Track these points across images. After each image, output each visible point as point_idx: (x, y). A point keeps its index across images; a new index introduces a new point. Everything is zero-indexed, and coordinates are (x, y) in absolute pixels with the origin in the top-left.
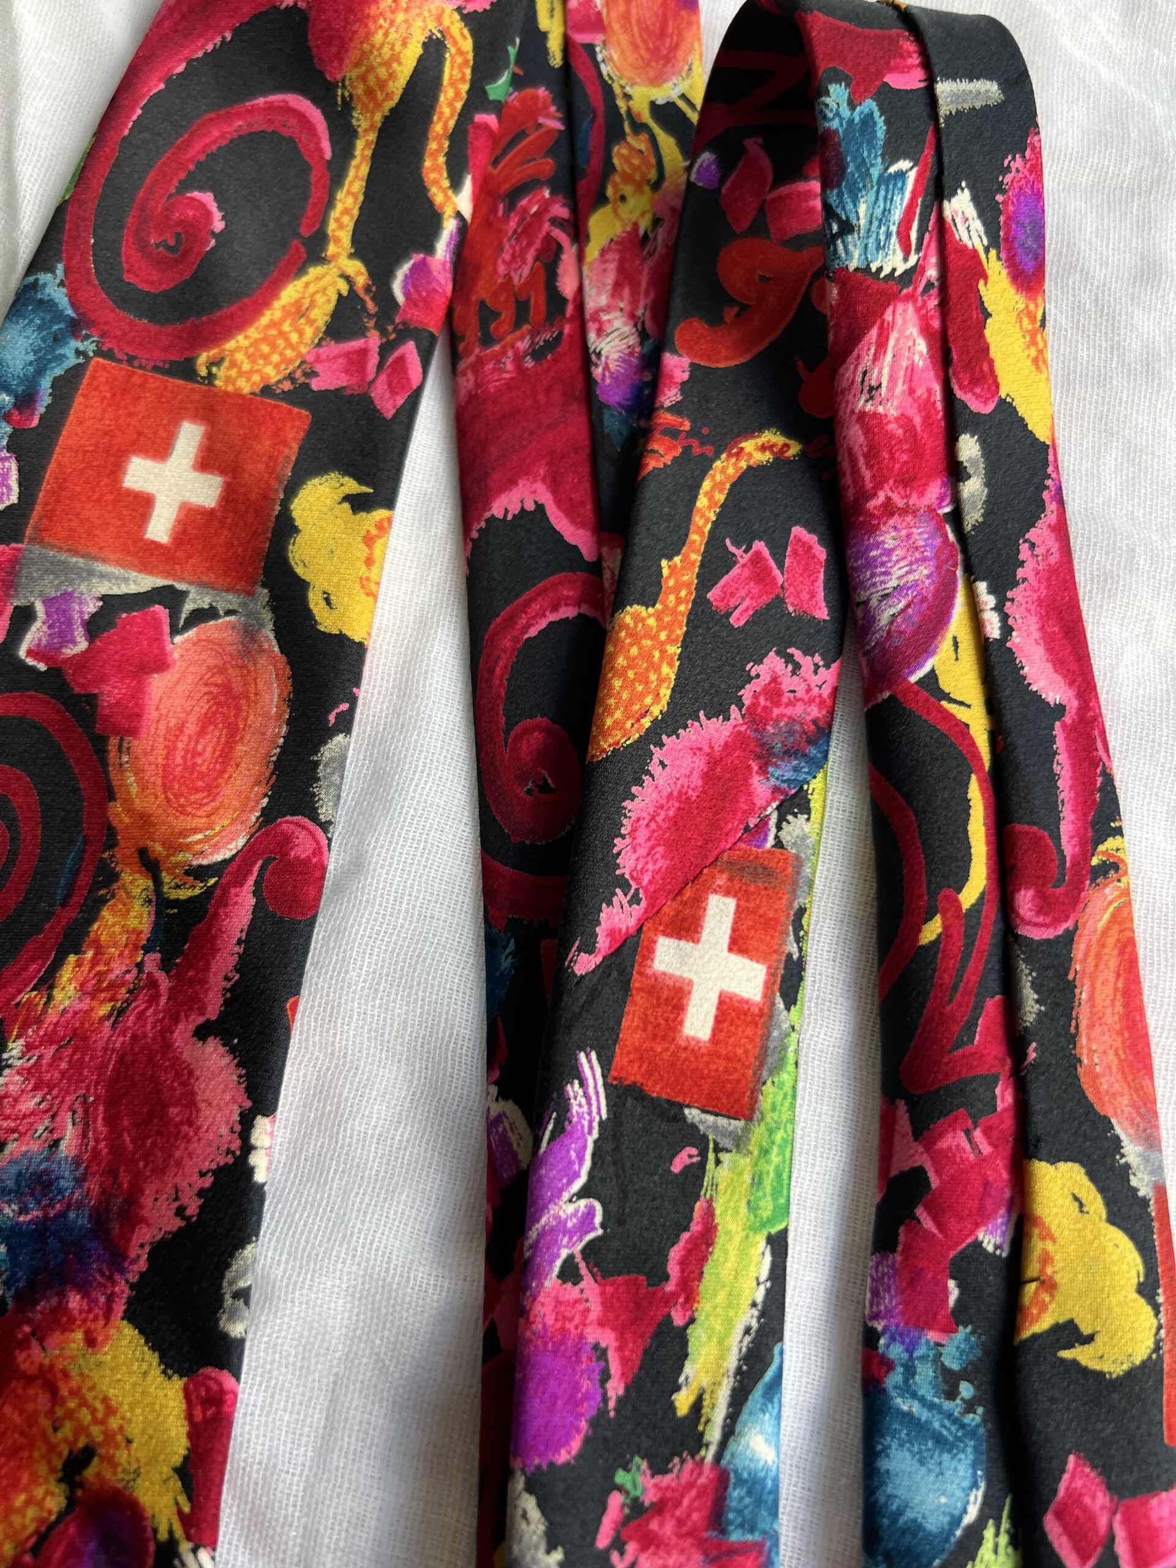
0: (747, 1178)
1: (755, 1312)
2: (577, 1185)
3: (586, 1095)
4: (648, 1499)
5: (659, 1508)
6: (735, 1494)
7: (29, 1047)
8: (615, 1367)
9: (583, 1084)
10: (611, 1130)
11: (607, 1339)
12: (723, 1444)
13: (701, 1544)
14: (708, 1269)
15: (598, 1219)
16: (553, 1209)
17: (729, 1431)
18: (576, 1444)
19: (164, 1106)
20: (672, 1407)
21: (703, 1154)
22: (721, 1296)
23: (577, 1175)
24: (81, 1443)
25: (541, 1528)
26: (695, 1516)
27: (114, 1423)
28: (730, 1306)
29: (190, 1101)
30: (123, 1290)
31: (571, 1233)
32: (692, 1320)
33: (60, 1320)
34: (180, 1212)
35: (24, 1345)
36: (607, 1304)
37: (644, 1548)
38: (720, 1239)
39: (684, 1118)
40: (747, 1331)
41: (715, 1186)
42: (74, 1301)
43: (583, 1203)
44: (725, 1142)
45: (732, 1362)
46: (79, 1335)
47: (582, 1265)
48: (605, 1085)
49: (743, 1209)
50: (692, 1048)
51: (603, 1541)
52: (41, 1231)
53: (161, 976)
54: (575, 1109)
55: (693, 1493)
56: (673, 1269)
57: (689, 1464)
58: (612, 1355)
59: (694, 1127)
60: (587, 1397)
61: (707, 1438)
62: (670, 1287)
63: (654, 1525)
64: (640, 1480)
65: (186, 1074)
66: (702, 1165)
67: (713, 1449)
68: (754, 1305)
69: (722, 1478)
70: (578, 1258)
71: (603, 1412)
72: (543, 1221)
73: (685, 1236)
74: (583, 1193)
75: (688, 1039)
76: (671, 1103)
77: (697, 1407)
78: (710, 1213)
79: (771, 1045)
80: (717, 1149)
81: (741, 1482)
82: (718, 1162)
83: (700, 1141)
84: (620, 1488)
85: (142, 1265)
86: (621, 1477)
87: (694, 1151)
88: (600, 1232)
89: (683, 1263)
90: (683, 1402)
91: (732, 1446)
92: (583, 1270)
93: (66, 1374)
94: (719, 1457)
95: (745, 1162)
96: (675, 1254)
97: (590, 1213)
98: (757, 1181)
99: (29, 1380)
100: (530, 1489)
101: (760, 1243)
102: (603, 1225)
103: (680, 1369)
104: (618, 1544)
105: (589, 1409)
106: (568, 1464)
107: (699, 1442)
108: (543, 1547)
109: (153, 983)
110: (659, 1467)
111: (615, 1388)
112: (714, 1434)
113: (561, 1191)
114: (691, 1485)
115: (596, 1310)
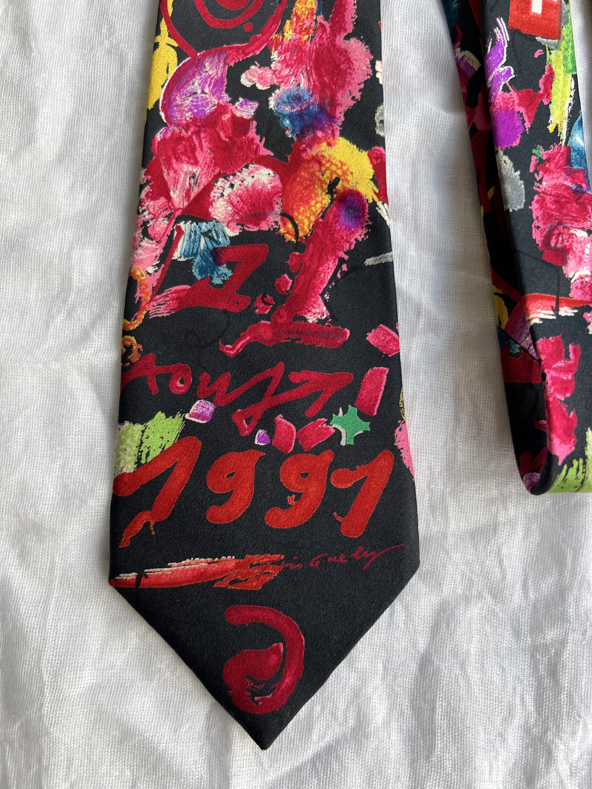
0: (562, 58)
1: (572, 99)
2: (503, 62)
3: (501, 32)
4: (544, 158)
5: (549, 160)
6: (573, 154)
7: (280, 53)
8: (526, 118)
9: (499, 28)
10: (511, 44)
11: (522, 110)
12: (567, 140)
13: (566, 171)
14: (553, 85)
15: (512, 72)
16: (496, 70)
17: (569, 135)
18: (518, 141)
19: (338, 66)
20: (548, 130)
21: (545, 51)
22: (560, 94)
23: (502, 59)
24: (334, 176)
25: (512, 165)
26: (561, 162)
27: (345, 168)
28: (563, 97)
29: (348, 60)
30: (337, 127)
31: (504, 77)
32: (550, 103)
33: (316, 141)
34: (353, 98)
35: (305, 150)
36: (520, 98)
37: (545, 173)
38: (556, 76)
39: (536, 40)
40: (570, 104)
41: (550, 61)
42: (319, 134)
43: (506, 68)
44: (553, 47)
45: (566, 115)
46: (325, 144)
47: (510, 87)
48: (507, 29)
49: (562, 67)
50: (536, 16)
51: (531, 171)
52: (300, 115)
53: (325, 23)
54: (498, 37)
55: (559, 155)
56: (541, 86)
57: (556, 146)
58: (524, 115)
59: (540, 43)
60: (518, 127)
61: (561, 138)
62: (541, 92)
63: (547, 166)
64: (541, 152)
65: (344, 53)
66: (545, 54)
67: (564, 141)
68: (571, 96)
69: (569, 149)
70: (508, 85)
71: (525, 132)
72: (493, 74)
73: (544, 76)
74: (505, 64)
75: (534, 13)
76: (531, 36)
77: (556, 128)
78: (551, 69)
79: (563, 15)
80: (549, 49)
81: (575, 150)
82: (550, 54)
83: (544, 47)
84: (535, 155)
85: (343, 119)
86: (534, 151)
87: (541, 51)
88: (514, 76)
89: (545, 84)
90: (551, 128)
91: (570, 140)
92: (510, 88)
93: (323, 157)
94: (566, 143)
95: (560, 53)
96: (541, 81)
97: (509, 71)
98: (565, 58)
99: (308, 161)
100: (505, 154)
101: (570, 77)
102: (514, 74)
103: (549, 118)
104: (537, 171)
105: (520, 131)
106: (516, 146)
107: (559, 140)
108: (513, 170)
109: (322, 26)
110: (546, 148)
111: (528, 125)
112: (564, 137)
113: (498, 64)
114: (558, 153)
115: (517, 101)
